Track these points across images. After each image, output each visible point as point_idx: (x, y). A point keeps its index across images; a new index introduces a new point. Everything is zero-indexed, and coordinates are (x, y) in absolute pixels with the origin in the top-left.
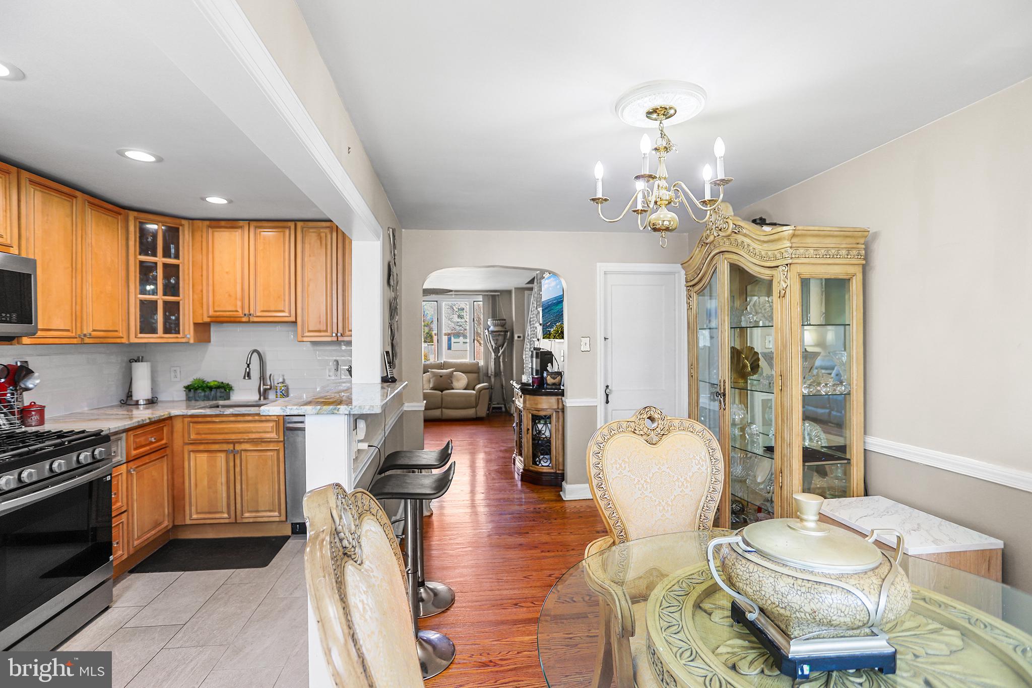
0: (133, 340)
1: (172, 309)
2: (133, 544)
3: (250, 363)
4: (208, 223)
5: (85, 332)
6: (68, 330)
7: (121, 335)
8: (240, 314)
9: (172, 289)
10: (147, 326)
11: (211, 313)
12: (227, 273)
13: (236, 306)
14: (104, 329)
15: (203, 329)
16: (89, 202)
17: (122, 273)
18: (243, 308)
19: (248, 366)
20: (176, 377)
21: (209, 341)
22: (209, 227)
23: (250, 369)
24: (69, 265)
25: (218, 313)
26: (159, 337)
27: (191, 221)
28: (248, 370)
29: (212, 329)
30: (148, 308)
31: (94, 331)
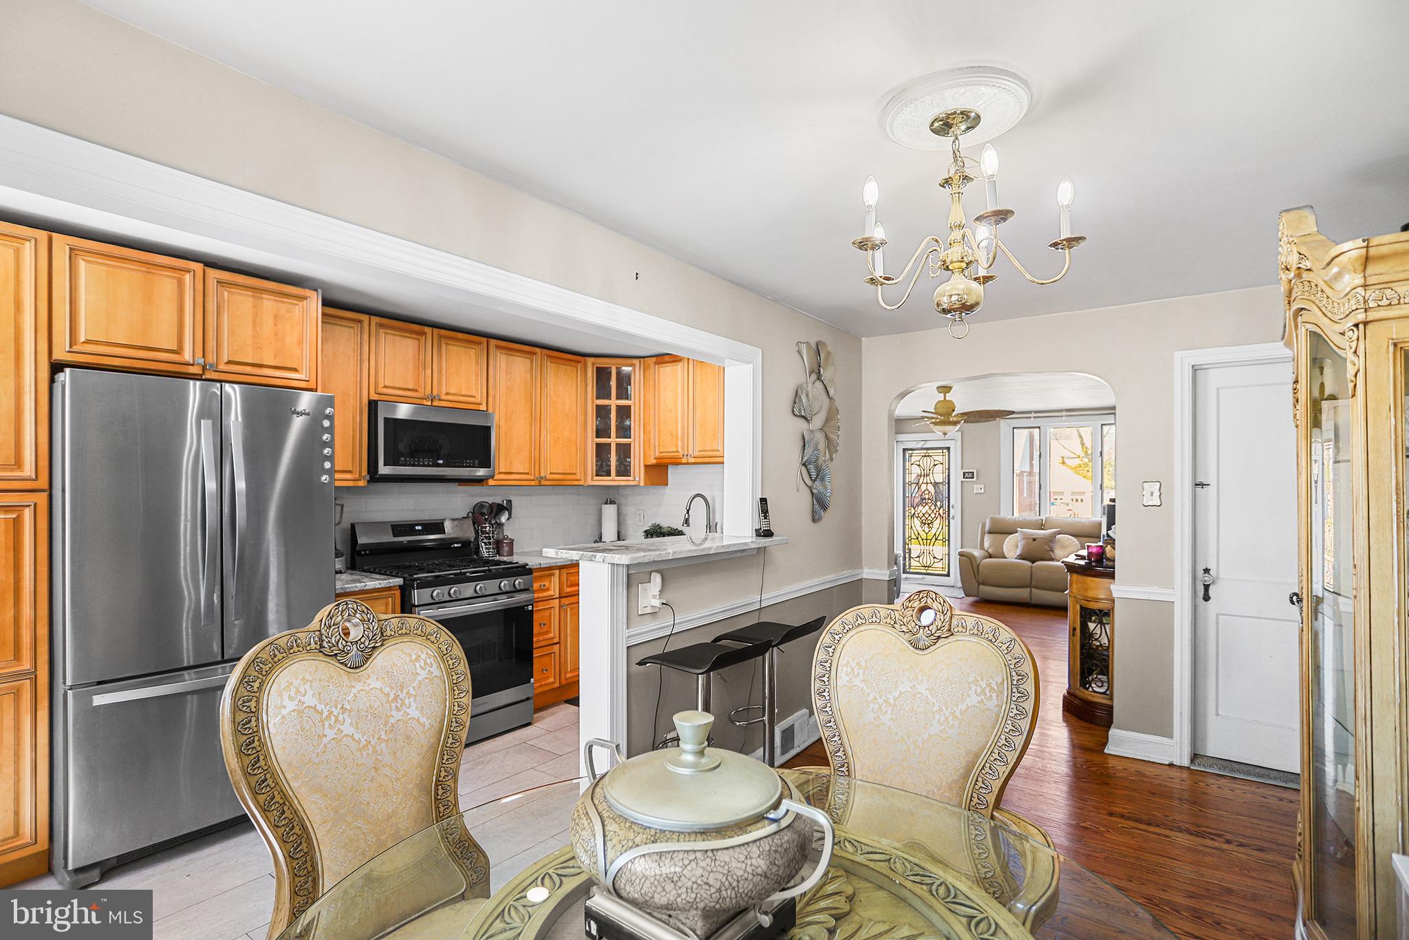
0: (590, 483)
1: (624, 451)
2: (565, 676)
3: (689, 509)
4: (654, 359)
5: (542, 475)
6: (528, 474)
7: (579, 477)
8: (681, 454)
9: (624, 431)
10: (602, 470)
11: (657, 454)
12: (670, 410)
13: (677, 446)
14: (561, 472)
15: (659, 472)
16: (547, 356)
17: (580, 418)
18: (683, 448)
19: (688, 513)
20: (640, 521)
21: (667, 485)
22: (656, 363)
23: (689, 515)
24: (528, 415)
25: (662, 454)
26: (613, 480)
27: (642, 360)
28: (687, 517)
29: (670, 471)
30: (602, 450)
31: (551, 473)
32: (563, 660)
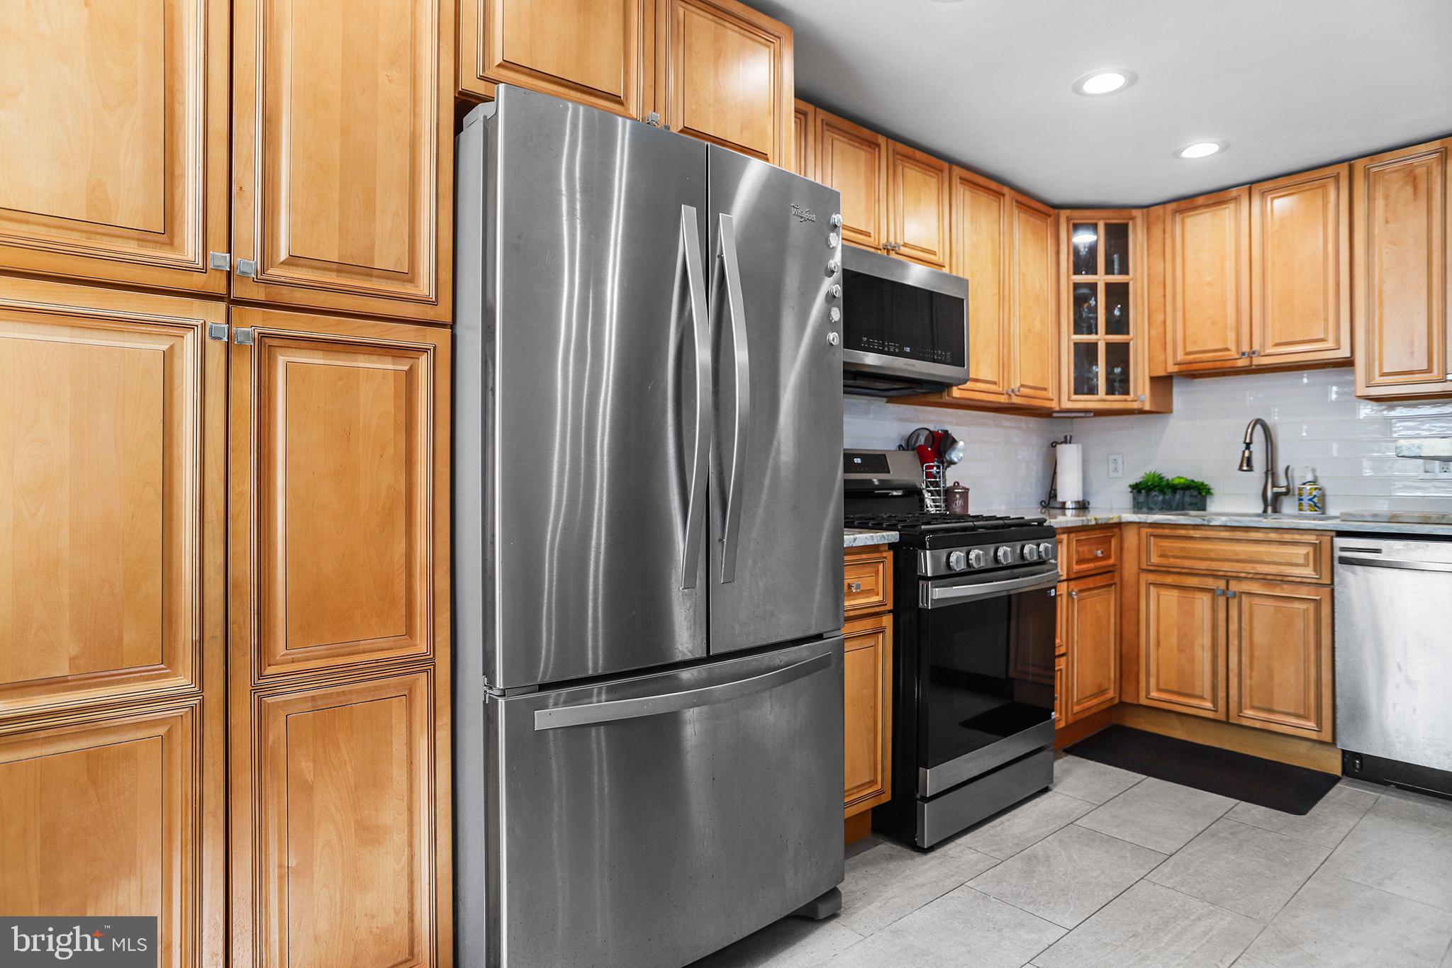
0: (1066, 404)
1: (1119, 355)
3: (1251, 443)
4: (1174, 205)
5: (1013, 387)
6: (995, 383)
7: (1050, 395)
8: (1233, 353)
9: (1119, 325)
10: (1084, 385)
11: (1180, 357)
12: (1208, 284)
13: (1225, 340)
14: (1032, 385)
15: (1164, 387)
16: (1017, 201)
17: (1052, 303)
18: (1238, 342)
19: (1248, 446)
20: (1116, 470)
21: (1171, 411)
22: (1176, 212)
23: (1251, 453)
24: (996, 291)
25: (1192, 357)
26: (1100, 399)
27: (1145, 210)
28: (1247, 454)
29: (1176, 390)
30: (1085, 354)
31: (1022, 386)
32: (1070, 684)
